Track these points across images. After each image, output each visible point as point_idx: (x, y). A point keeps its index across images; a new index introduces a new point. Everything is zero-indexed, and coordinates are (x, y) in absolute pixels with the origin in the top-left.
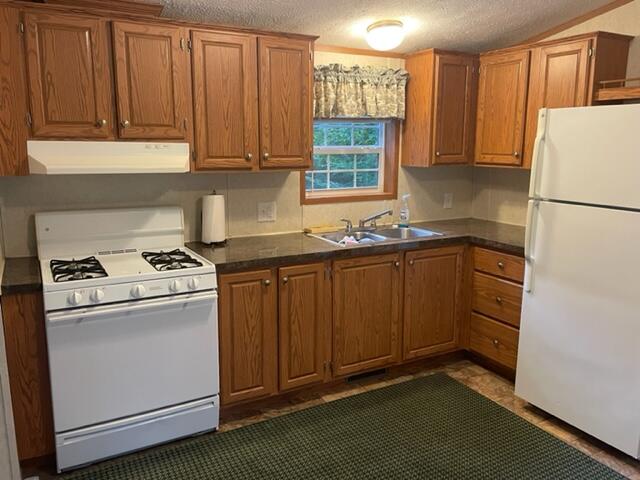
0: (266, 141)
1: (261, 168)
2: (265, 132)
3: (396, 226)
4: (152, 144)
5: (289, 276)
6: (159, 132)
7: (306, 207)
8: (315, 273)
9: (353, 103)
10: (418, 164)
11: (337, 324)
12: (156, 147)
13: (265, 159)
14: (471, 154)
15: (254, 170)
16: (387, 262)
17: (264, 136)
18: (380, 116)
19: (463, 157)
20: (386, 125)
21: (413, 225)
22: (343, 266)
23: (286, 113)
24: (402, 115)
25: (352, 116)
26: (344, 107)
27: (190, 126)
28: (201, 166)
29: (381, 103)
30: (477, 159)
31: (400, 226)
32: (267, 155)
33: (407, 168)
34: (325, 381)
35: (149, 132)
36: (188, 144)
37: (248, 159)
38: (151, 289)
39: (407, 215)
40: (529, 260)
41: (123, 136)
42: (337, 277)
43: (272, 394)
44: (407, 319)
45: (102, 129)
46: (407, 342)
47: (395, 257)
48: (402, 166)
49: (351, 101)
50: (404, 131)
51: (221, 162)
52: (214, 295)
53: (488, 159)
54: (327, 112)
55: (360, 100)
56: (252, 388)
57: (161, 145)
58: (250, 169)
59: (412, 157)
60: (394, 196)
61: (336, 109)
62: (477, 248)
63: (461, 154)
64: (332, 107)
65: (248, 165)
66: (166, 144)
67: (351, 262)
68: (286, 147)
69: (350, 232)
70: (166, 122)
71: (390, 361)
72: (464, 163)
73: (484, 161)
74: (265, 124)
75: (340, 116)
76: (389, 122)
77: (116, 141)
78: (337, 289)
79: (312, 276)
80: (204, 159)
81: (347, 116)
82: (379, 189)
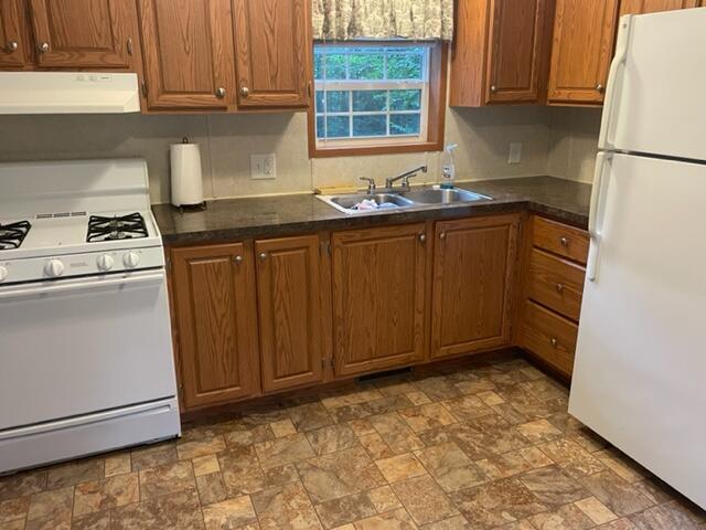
0: (244, 71)
1: (240, 108)
2: (243, 58)
3: (437, 187)
4: (86, 75)
5: (270, 252)
6: (92, 58)
7: (317, 162)
8: (307, 247)
9: (379, 18)
10: (468, 103)
11: (339, 312)
12: (92, 79)
13: (245, 95)
14: (542, 88)
15: (229, 111)
16: (408, 235)
17: (241, 63)
18: (417, 37)
19: (531, 93)
20: (431, 50)
21: (459, 185)
22: (345, 239)
23: (272, 31)
24: (449, 36)
25: (377, 37)
26: (363, 24)
27: (136, 50)
28: (156, 103)
29: (419, 18)
30: (550, 97)
31: (442, 186)
32: (245, 89)
33: (456, 109)
34: (325, 382)
35: (77, 59)
36: (135, 75)
37: (220, 96)
38: (72, 265)
39: (452, 172)
40: (594, 238)
41: (43, 63)
42: (338, 253)
43: (253, 396)
44: (437, 307)
45: (13, 55)
46: (436, 336)
47: (419, 229)
48: (451, 107)
49: (375, 16)
50: (453, 58)
51: (182, 99)
52: (162, 274)
53: (564, 95)
54: (341, 31)
55: (386, 15)
56: (225, 388)
57: (98, 75)
58: (225, 109)
59: (463, 94)
60: (439, 147)
61: (353, 28)
62: (537, 218)
63: (528, 88)
64: (346, 25)
65: (221, 103)
66: (104, 75)
67: (357, 235)
68: (274, 79)
69: (372, 194)
70: (102, 44)
71: (413, 358)
72: (533, 102)
73: (560, 98)
74: (243, 47)
75: (358, 37)
76: (434, 46)
77: (35, 70)
78: (338, 268)
79: (302, 252)
80: (158, 96)
81: (368, 36)
82: (421, 138)
